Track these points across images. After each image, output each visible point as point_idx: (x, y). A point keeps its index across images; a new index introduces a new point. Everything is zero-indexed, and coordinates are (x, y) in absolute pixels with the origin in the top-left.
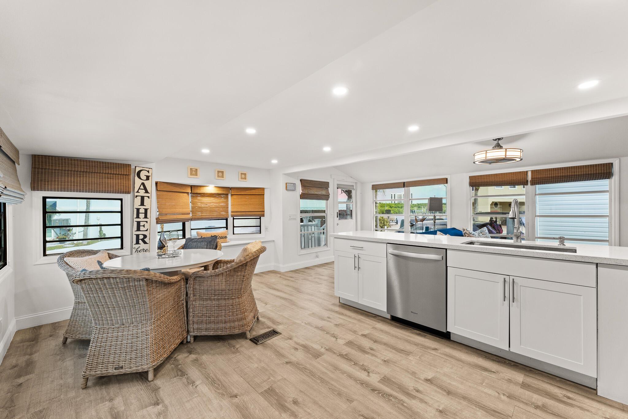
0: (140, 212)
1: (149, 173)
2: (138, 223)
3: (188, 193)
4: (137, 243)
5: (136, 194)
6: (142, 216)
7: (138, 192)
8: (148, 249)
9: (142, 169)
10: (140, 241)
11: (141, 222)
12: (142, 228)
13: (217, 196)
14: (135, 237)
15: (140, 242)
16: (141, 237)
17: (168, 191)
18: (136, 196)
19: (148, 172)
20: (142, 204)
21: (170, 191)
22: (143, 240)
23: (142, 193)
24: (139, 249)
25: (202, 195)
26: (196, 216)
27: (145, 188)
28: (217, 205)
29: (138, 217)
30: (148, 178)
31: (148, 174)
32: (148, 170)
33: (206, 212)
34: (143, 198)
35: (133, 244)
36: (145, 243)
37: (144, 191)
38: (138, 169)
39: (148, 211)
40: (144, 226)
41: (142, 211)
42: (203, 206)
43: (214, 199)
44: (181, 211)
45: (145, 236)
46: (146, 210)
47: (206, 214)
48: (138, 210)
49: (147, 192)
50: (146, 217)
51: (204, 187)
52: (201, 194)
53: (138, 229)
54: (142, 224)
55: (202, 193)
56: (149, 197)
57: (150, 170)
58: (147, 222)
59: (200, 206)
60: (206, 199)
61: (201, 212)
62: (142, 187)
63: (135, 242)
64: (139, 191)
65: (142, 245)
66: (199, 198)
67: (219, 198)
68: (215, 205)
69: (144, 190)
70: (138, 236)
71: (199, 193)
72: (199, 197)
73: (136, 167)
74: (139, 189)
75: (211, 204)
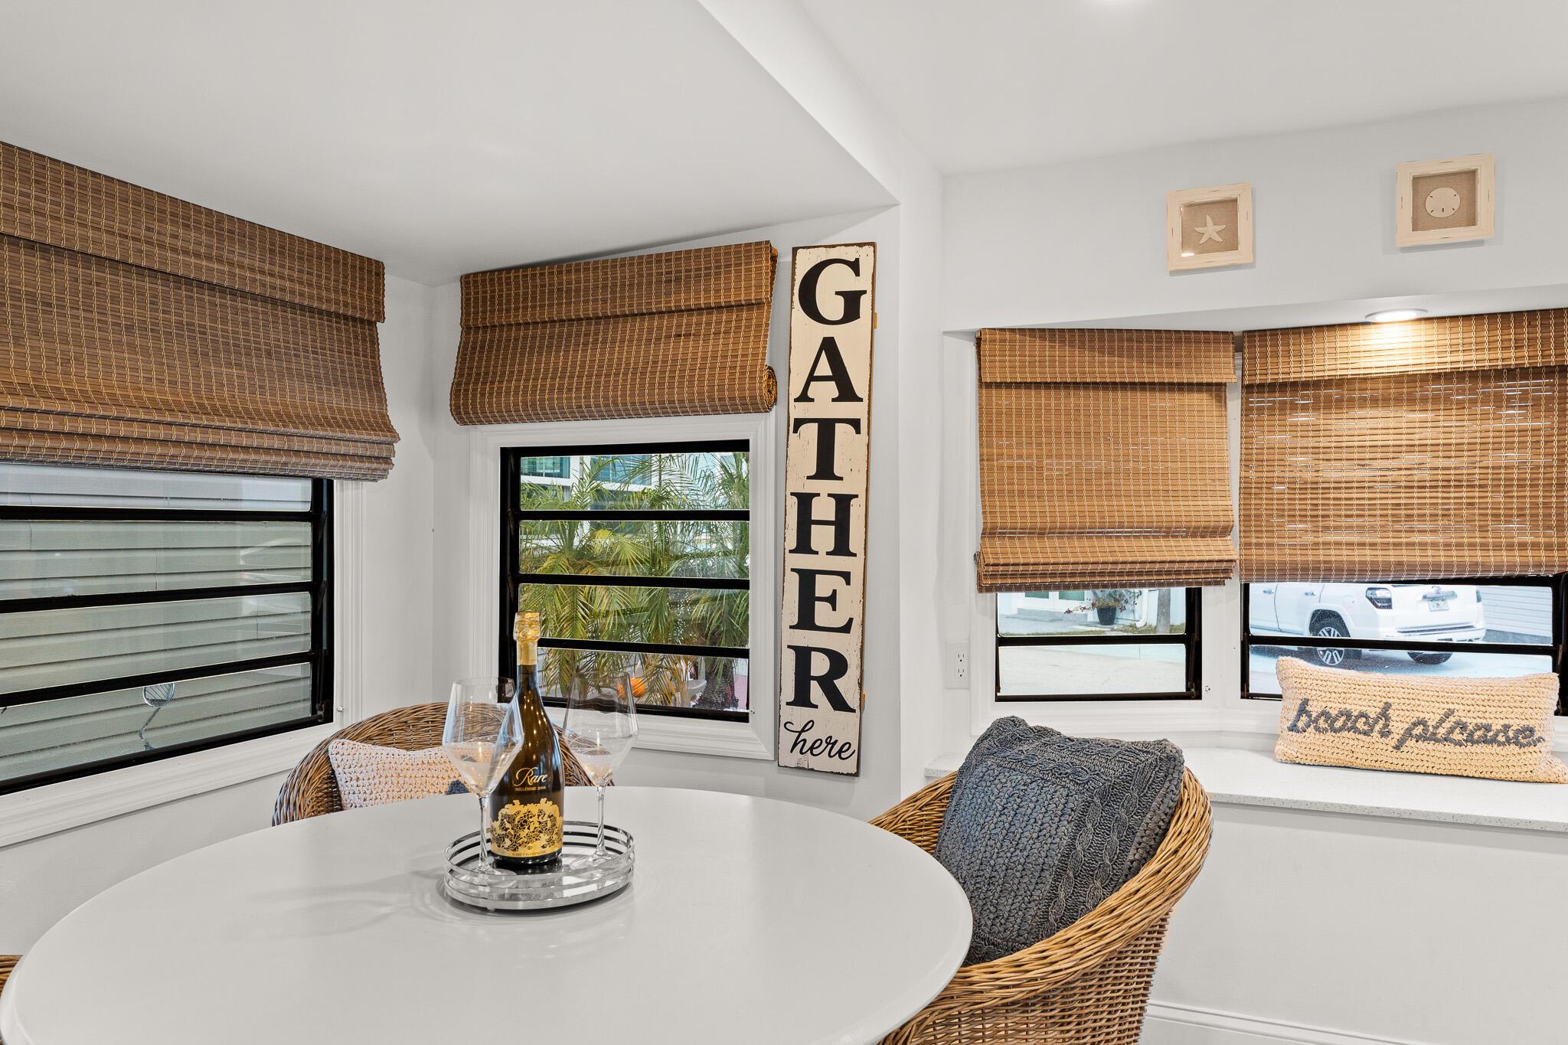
0: (813, 518)
1: (857, 274)
2: (807, 578)
3: (1217, 390)
4: (802, 698)
5: (800, 410)
6: (823, 538)
7: (804, 397)
8: (854, 747)
9: (823, 255)
10: (814, 684)
11: (818, 577)
12: (822, 613)
13: (1462, 391)
14: (789, 659)
15: (816, 692)
16: (820, 665)
17: (1057, 385)
18: (799, 423)
19: (855, 266)
20: (825, 469)
21: (1076, 385)
22: (827, 684)
23: (824, 400)
24: (810, 737)
25: (1328, 399)
26: (1270, 545)
27: (840, 375)
28: (1452, 463)
29: (804, 545)
30: (852, 301)
31: (851, 283)
32: (850, 254)
33: (1355, 521)
34: (826, 428)
35: (783, 704)
36: (838, 703)
37: (831, 389)
38: (806, 262)
39: (856, 509)
40: (832, 600)
41: (824, 509)
42: (1331, 473)
43: (1429, 415)
44: (1157, 510)
45: (838, 664)
46: (843, 503)
47: (1356, 539)
48: (805, 501)
49: (847, 393)
50: (841, 547)
51: (1350, 332)
52: (1316, 384)
53: (806, 621)
54: (823, 586)
55: (1329, 383)
56: (855, 423)
57: (865, 256)
58: (846, 576)
59: (1309, 476)
60: (1352, 424)
61: (1318, 519)
62: (824, 368)
63: (789, 693)
64: (810, 394)
65: (825, 719)
66: (1301, 418)
67: (1479, 409)
68: (1441, 463)
69: (833, 383)
70: (803, 655)
71: (1306, 385)
72: (1305, 408)
73: (795, 250)
74: (812, 378)
75: (1407, 459)
